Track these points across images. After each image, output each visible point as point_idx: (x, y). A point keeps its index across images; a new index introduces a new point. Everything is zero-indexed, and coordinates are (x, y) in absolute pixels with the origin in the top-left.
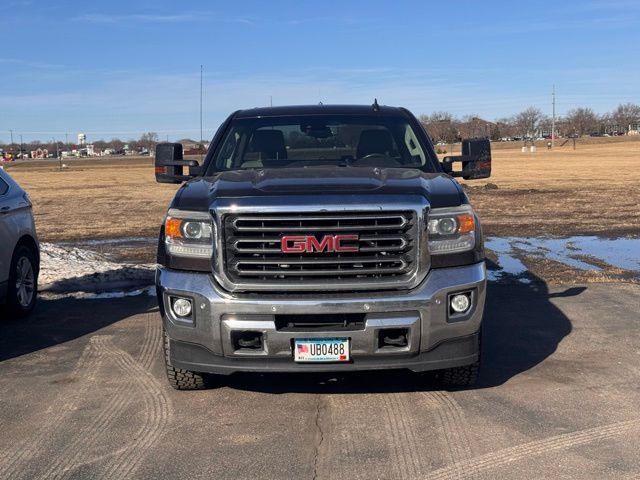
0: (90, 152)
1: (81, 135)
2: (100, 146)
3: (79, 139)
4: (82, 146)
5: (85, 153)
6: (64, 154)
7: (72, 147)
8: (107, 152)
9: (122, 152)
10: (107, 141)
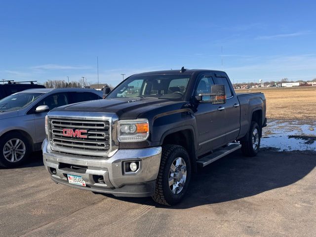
0: (262, 86)
1: (260, 80)
2: (266, 84)
3: (259, 81)
4: (260, 84)
5: (260, 86)
6: (253, 87)
7: (256, 84)
8: (268, 86)
9: (274, 86)
10: (269, 82)
